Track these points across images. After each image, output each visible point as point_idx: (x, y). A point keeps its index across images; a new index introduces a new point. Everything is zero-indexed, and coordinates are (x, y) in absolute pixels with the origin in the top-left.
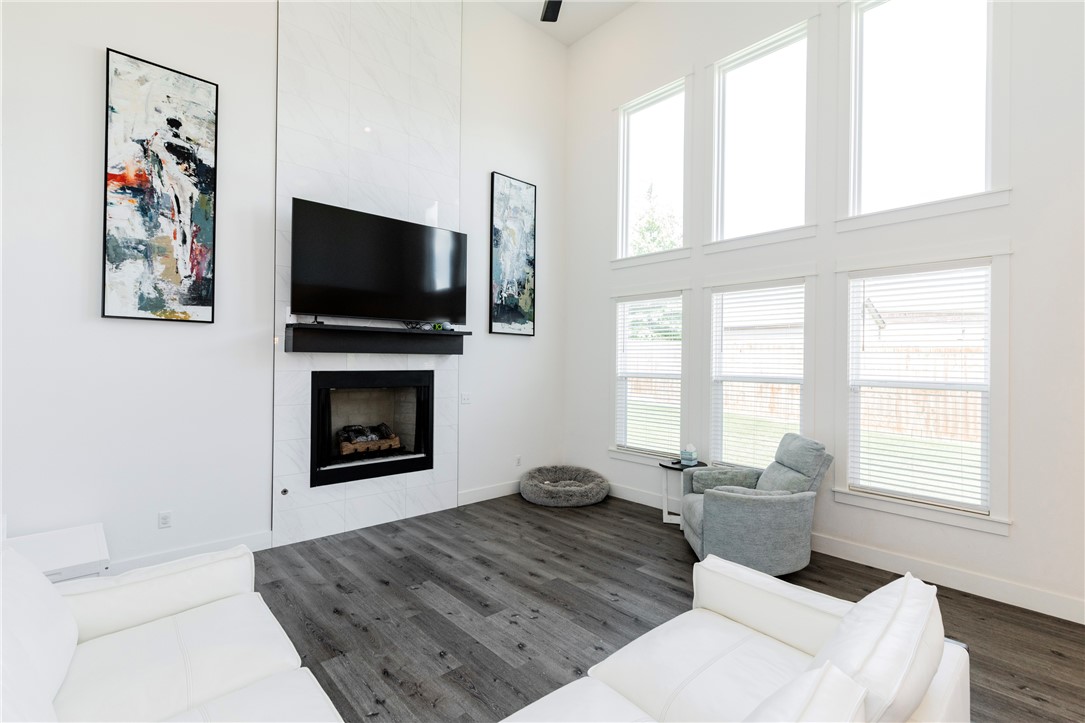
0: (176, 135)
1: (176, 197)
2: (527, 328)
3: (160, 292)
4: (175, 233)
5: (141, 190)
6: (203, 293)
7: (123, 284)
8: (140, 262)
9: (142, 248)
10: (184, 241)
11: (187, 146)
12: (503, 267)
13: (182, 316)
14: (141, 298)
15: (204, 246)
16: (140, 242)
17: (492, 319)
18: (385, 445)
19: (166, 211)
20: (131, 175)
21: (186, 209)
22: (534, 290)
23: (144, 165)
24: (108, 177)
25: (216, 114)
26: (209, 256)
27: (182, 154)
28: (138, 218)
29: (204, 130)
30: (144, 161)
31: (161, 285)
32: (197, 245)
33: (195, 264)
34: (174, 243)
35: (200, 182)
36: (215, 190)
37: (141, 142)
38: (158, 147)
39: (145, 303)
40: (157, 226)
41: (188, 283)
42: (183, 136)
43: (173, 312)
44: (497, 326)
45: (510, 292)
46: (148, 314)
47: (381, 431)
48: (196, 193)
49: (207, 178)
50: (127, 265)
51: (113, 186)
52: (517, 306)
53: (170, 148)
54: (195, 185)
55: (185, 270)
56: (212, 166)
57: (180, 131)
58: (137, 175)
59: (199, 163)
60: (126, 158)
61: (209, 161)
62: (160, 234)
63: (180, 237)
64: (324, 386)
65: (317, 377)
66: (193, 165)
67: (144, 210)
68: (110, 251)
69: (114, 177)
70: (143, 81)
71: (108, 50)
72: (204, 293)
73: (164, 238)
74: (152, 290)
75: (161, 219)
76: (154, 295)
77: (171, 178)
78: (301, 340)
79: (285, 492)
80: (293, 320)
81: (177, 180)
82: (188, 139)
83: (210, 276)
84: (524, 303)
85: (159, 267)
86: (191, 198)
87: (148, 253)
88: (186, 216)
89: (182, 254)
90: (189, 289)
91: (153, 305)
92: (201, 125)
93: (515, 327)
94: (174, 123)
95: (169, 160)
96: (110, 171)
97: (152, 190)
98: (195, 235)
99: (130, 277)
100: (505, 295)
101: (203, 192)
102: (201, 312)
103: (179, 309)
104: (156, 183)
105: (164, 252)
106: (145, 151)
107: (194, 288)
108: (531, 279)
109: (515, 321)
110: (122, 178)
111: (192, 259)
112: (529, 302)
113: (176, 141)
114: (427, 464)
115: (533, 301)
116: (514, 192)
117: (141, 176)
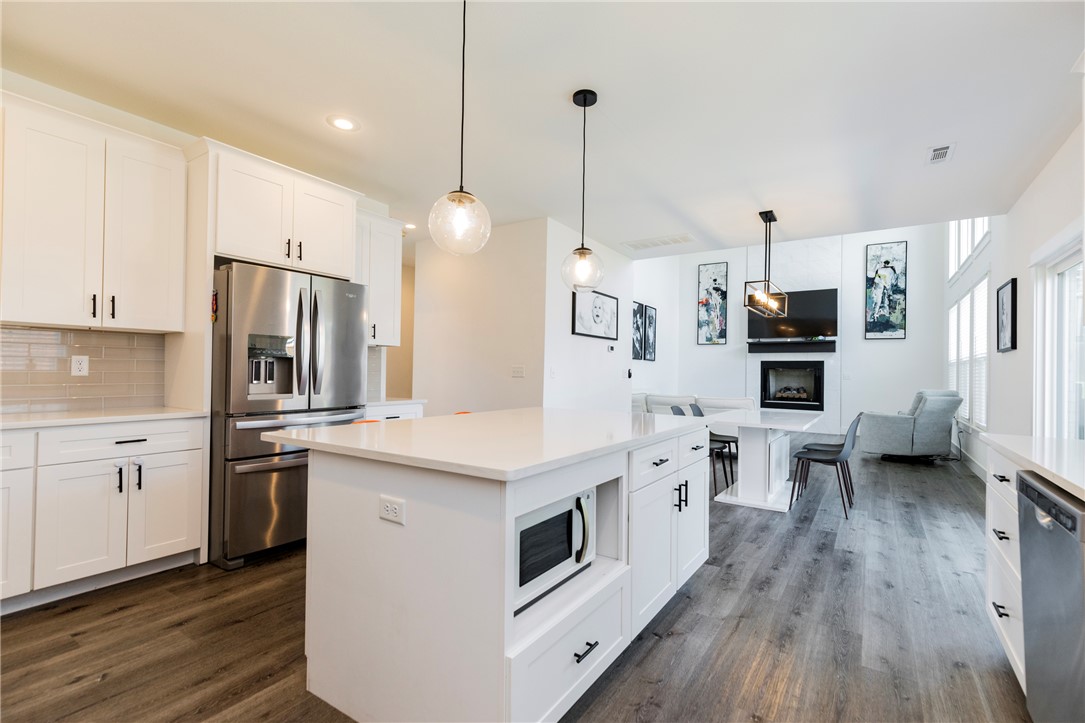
2: (900, 333)
5: (706, 304)
6: (723, 334)
17: (867, 331)
18: (797, 396)
22: (905, 309)
25: (727, 272)
33: (721, 325)
44: (869, 335)
45: (882, 313)
47: (798, 390)
49: (724, 295)
52: (888, 321)
53: (714, 289)
59: (722, 291)
60: (703, 296)
61: (724, 290)
64: (766, 367)
65: (764, 364)
67: (707, 310)
70: (708, 271)
71: (699, 265)
78: (754, 348)
80: (750, 340)
84: (895, 318)
85: (711, 327)
87: (708, 323)
89: (717, 322)
93: (886, 334)
95: (714, 292)
100: (876, 316)
102: (722, 341)
105: (712, 322)
107: (720, 333)
108: (903, 303)
109: (886, 330)
112: (901, 317)
114: (820, 408)
115: (905, 316)
116: (884, 251)
117: (707, 300)
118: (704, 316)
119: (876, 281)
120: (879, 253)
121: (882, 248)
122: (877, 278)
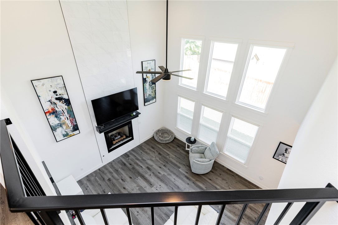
0: (57, 95)
1: (62, 110)
2: (154, 100)
3: (66, 132)
4: (65, 118)
5: (54, 112)
7: (58, 134)
8: (60, 128)
9: (59, 125)
10: (68, 119)
11: (60, 96)
12: (147, 88)
13: (73, 135)
14: (63, 135)
15: (73, 118)
16: (58, 124)
17: (145, 102)
18: (122, 138)
19: (61, 114)
20: (50, 110)
21: (66, 112)
22: (156, 90)
23: (52, 106)
24: (45, 113)
25: (64, 84)
26: (74, 120)
27: (59, 99)
28: (56, 119)
29: (63, 90)
30: (52, 105)
31: (66, 131)
32: (71, 119)
33: (72, 123)
34: (66, 120)
35: (66, 104)
36: (70, 104)
37: (49, 101)
38: (54, 100)
39: (64, 136)
40: (61, 119)
41: (72, 127)
42: (58, 94)
43: (71, 135)
44: (146, 104)
45: (149, 93)
46: (66, 137)
48: (66, 107)
49: (68, 102)
50: (58, 130)
51: (48, 114)
53: (57, 99)
54: (66, 105)
55: (70, 125)
56: (68, 98)
57: (57, 93)
58: (52, 109)
59: (65, 99)
60: (48, 107)
61: (67, 98)
62: (62, 120)
63: (66, 119)
64: (107, 134)
66: (63, 100)
67: (56, 117)
68: (53, 129)
69: (47, 112)
70: (43, 85)
71: (31, 81)
72: (76, 128)
73: (63, 120)
74: (65, 132)
75: (61, 117)
76: (65, 133)
77: (59, 106)
79: (104, 156)
81: (61, 106)
82: (60, 94)
83: (76, 124)
85: (64, 127)
86: (66, 109)
87: (61, 125)
88: (66, 113)
89: (68, 122)
90: (73, 129)
91: (66, 135)
92: (61, 89)
93: (151, 102)
94: (55, 92)
95: (57, 102)
96: (45, 112)
97: (56, 111)
98: (70, 117)
99: (59, 132)
100: (148, 95)
101: (68, 106)
102: (77, 132)
103: (72, 133)
104: (57, 109)
105: (64, 124)
106: (51, 103)
107: (74, 128)
109: (151, 100)
110: (49, 112)
111: (71, 122)
113: (57, 97)
114: (132, 139)
115: (155, 93)
116: (148, 65)
117: (53, 109)
118: (54, 121)
119: (147, 79)
120: (147, 66)
121: (148, 63)
122: (147, 78)
